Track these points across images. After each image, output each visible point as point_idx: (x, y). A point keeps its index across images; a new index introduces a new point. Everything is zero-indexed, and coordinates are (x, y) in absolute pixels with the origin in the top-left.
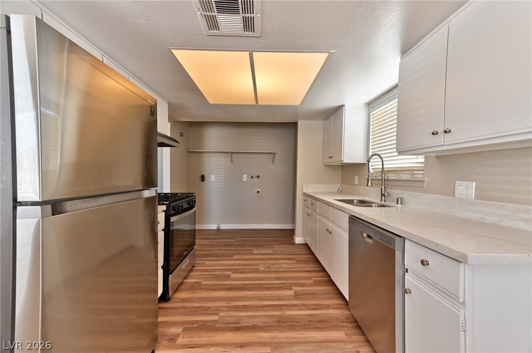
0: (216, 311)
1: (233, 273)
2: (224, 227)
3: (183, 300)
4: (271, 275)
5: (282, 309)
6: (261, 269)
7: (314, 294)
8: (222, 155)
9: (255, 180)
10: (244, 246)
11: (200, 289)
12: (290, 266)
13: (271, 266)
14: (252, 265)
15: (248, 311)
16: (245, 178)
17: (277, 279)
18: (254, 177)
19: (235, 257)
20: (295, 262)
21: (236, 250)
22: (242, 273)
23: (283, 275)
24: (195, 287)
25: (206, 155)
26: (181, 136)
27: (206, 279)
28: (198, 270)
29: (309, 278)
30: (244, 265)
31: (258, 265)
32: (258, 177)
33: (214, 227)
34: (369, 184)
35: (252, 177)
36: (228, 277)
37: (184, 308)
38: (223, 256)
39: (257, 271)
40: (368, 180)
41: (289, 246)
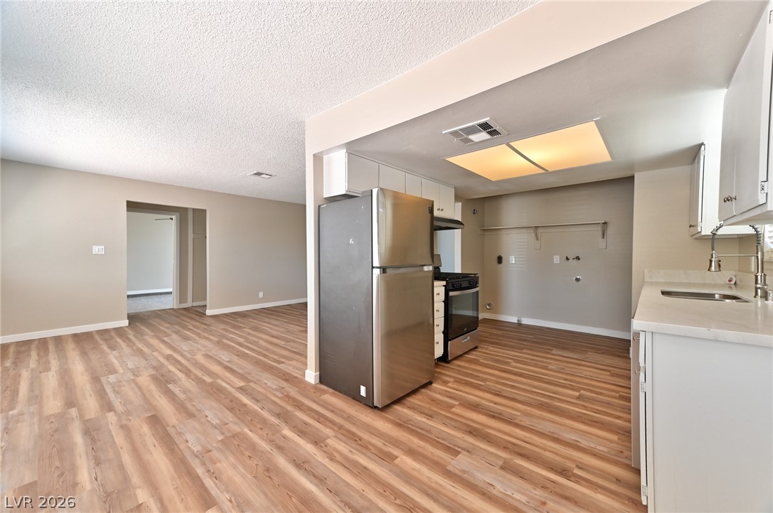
0: (484, 380)
1: (515, 362)
2: (525, 321)
3: (459, 366)
4: (560, 375)
5: (552, 400)
6: (550, 367)
7: (609, 404)
8: (524, 230)
9: (573, 262)
10: (545, 344)
11: (476, 364)
12: (596, 375)
13: (566, 369)
14: (543, 362)
15: (514, 389)
16: (557, 259)
17: (566, 379)
18: (571, 259)
19: (524, 351)
20: (609, 373)
21: (530, 346)
22: (525, 364)
23: (578, 379)
24: (471, 361)
25: (503, 232)
26: (474, 213)
27: (484, 359)
28: (480, 352)
29: (618, 392)
30: (532, 360)
31: (550, 363)
32: (578, 258)
33: (514, 320)
34: (713, 268)
35: (567, 259)
36: (508, 364)
37: (459, 370)
38: (512, 347)
39: (546, 368)
40: (711, 261)
41: (616, 358)
